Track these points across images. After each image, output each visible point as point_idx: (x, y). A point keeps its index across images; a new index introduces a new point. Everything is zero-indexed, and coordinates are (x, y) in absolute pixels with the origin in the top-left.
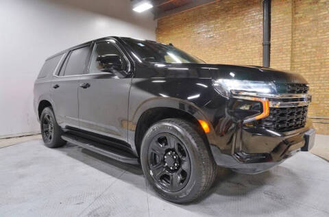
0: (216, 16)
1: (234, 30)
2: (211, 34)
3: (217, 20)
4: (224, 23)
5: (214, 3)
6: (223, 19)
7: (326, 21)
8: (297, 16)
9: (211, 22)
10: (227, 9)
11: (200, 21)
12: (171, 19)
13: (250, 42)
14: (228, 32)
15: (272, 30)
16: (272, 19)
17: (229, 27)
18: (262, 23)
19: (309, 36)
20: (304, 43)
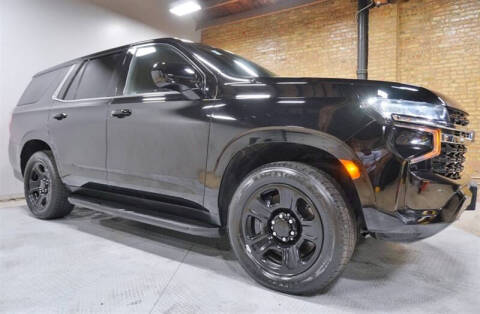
0: (290, 30)
1: (316, 52)
2: (283, 55)
3: (293, 36)
4: (302, 41)
5: (289, 12)
6: (300, 34)
7: (441, 46)
8: (403, 36)
9: (283, 38)
10: (306, 21)
11: (266, 36)
12: (221, 30)
13: (339, 69)
14: (307, 53)
15: (369, 53)
16: (370, 39)
17: (308, 47)
18: (355, 43)
19: (420, 64)
20: (412, 73)
